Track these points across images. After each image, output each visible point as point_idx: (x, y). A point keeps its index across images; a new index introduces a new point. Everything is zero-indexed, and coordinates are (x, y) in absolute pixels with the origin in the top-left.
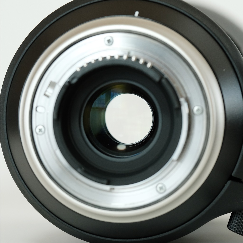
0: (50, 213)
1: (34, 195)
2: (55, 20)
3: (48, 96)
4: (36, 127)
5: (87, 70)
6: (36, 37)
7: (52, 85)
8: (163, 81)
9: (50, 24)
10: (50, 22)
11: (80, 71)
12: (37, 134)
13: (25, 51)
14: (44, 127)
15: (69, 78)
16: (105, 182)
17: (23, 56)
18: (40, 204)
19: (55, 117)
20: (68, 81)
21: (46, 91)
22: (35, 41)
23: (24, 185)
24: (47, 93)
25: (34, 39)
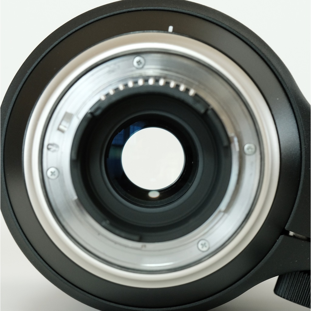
0: (59, 276)
1: (38, 254)
2: (66, 35)
3: (63, 131)
4: (48, 170)
5: (114, 99)
6: (41, 57)
7: (68, 117)
8: (210, 112)
9: (59, 40)
10: (60, 37)
11: (106, 99)
12: (48, 178)
13: (27, 74)
14: (57, 169)
15: (91, 109)
16: (137, 238)
17: (25, 80)
18: (46, 265)
19: (74, 157)
20: (89, 112)
21: (60, 124)
22: (41, 62)
23: (27, 241)
24: (62, 127)
25: (39, 60)
